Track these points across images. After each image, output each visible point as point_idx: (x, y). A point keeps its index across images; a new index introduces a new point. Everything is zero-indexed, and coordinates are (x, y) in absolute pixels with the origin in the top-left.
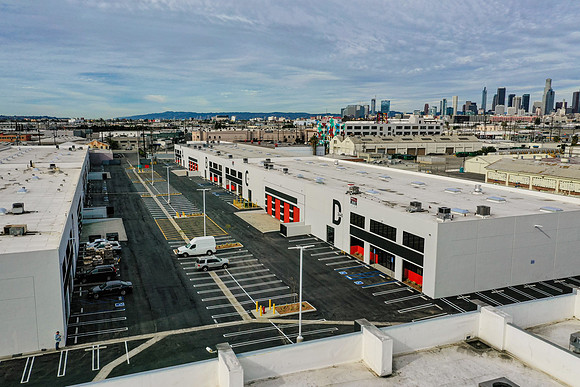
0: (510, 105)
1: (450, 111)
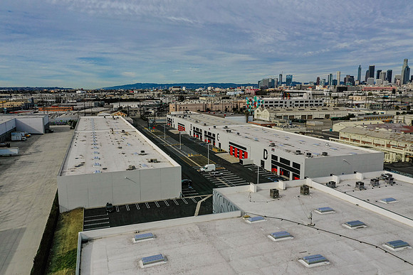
0: (378, 78)
1: (335, 82)
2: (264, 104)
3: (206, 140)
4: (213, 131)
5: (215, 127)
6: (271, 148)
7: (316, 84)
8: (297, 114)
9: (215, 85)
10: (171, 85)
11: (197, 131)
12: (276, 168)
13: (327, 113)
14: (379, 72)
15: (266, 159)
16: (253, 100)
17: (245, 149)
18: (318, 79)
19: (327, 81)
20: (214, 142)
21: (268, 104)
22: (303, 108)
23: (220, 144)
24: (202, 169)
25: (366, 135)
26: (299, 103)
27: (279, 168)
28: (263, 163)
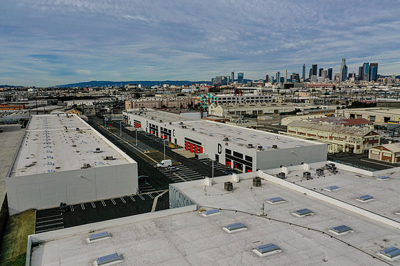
0: (320, 75)
1: (282, 80)
2: (218, 101)
3: (162, 137)
4: (169, 127)
5: (170, 123)
6: (225, 142)
7: (265, 81)
8: (249, 109)
9: (170, 83)
10: (127, 83)
11: (153, 128)
12: (230, 161)
13: (276, 108)
14: (321, 70)
15: (220, 153)
16: (207, 97)
17: (201, 144)
18: (267, 76)
19: (275, 79)
20: (170, 138)
21: (222, 100)
22: (254, 103)
23: (176, 140)
24: (159, 165)
25: (311, 128)
26: (250, 100)
27: (232, 161)
28: (217, 157)
